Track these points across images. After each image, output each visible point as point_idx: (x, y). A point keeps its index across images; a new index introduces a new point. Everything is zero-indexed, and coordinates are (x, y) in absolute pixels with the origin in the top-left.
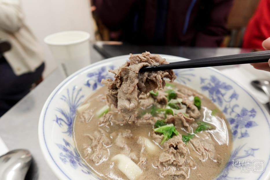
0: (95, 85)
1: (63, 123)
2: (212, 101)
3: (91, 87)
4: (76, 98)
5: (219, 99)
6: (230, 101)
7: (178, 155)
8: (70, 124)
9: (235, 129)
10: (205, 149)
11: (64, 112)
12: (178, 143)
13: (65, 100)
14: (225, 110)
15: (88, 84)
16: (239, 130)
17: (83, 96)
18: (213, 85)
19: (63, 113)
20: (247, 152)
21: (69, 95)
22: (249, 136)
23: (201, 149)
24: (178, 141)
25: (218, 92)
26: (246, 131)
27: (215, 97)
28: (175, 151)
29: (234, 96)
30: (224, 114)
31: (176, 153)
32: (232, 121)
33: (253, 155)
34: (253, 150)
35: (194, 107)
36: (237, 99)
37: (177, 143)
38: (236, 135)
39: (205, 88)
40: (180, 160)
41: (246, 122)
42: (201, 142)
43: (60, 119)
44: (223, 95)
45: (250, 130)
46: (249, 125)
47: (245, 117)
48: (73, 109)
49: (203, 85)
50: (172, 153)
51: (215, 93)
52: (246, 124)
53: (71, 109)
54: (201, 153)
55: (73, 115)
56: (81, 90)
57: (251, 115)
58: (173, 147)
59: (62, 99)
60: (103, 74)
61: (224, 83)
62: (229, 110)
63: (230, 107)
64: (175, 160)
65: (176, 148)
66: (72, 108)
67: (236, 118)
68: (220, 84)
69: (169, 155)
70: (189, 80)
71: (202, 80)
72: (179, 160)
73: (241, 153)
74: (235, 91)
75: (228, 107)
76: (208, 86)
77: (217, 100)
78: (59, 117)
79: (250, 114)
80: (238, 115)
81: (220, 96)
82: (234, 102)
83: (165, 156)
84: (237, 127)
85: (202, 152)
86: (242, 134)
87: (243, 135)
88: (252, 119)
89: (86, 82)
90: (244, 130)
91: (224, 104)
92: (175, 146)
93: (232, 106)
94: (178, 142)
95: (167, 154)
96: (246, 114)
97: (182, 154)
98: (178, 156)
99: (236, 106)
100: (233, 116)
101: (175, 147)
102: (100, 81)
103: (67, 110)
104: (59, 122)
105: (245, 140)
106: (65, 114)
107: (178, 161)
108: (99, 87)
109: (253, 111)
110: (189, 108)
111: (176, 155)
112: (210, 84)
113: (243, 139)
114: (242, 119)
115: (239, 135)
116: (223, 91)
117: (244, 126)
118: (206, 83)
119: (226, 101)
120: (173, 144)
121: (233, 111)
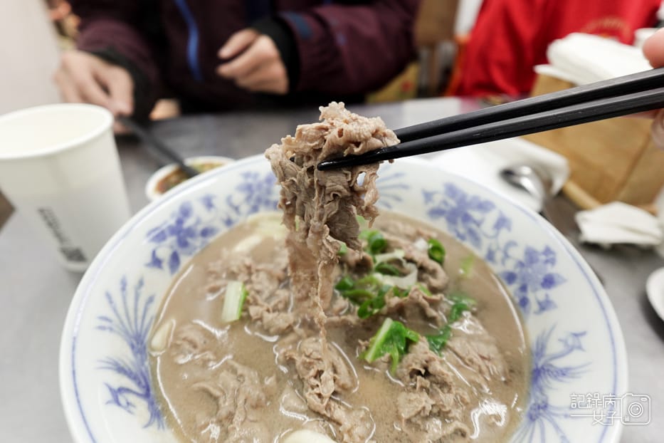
0: (175, 258)
1: (132, 398)
2: (458, 240)
3: (166, 266)
4: (136, 310)
5: (471, 232)
6: (496, 236)
7: (436, 390)
8: (148, 392)
9: (522, 294)
10: (483, 358)
11: (122, 365)
12: (427, 362)
13: (111, 329)
14: (490, 256)
15: (156, 262)
16: (531, 296)
17: (151, 300)
18: (452, 203)
19: (121, 370)
20: (565, 342)
21: (115, 310)
22: (555, 307)
23: (475, 360)
24: (426, 357)
25: (467, 218)
26: (547, 296)
27: (462, 230)
28: (426, 382)
29: (502, 223)
30: (490, 265)
31: (431, 385)
32: (510, 278)
33: (580, 348)
34: (576, 335)
35: (432, 265)
36: (509, 229)
37: (424, 363)
38: (527, 307)
39: (436, 213)
40: (444, 399)
41: (541, 277)
42: (469, 342)
43: (121, 390)
44: (478, 224)
45: (554, 293)
46: (549, 282)
47: (536, 266)
48: (139, 344)
49: (431, 205)
50: (422, 388)
51: (459, 220)
52: (542, 281)
53: (133, 347)
54: (477, 368)
55: (142, 362)
56: (141, 283)
57: (547, 262)
58: (419, 373)
59: (102, 328)
60: (189, 223)
61: (475, 198)
62: (499, 256)
63: (498, 248)
64: (434, 403)
65: (427, 374)
66: (134, 342)
67: (517, 271)
68: (468, 199)
69: (418, 397)
70: (398, 199)
71: (428, 196)
72: (442, 400)
73: (554, 347)
74: (501, 213)
75: (494, 248)
76: (443, 207)
77: (468, 237)
78: (116, 386)
79: (543, 258)
80: (521, 264)
81: (473, 226)
82: (504, 236)
83: (410, 400)
84: (523, 288)
85: (479, 366)
86: (540, 303)
87: (544, 306)
88: (550, 270)
89: (148, 259)
90: (541, 294)
91: (486, 243)
92: (423, 371)
93: (502, 245)
94: (428, 359)
95: (413, 396)
96: (537, 260)
97: (444, 385)
98: (438, 393)
99: (511, 244)
100: (510, 266)
101: (425, 373)
102: (183, 243)
103: (127, 356)
104: (122, 400)
105: (550, 316)
106: (126, 369)
107: (441, 403)
108: (184, 260)
109: (548, 251)
110: (422, 269)
111: (431, 390)
112: (445, 203)
113: (545, 314)
114: (530, 271)
115: (534, 306)
116: (476, 215)
117: (539, 286)
118: (437, 201)
119: (486, 236)
120: (418, 367)
121: (506, 256)
